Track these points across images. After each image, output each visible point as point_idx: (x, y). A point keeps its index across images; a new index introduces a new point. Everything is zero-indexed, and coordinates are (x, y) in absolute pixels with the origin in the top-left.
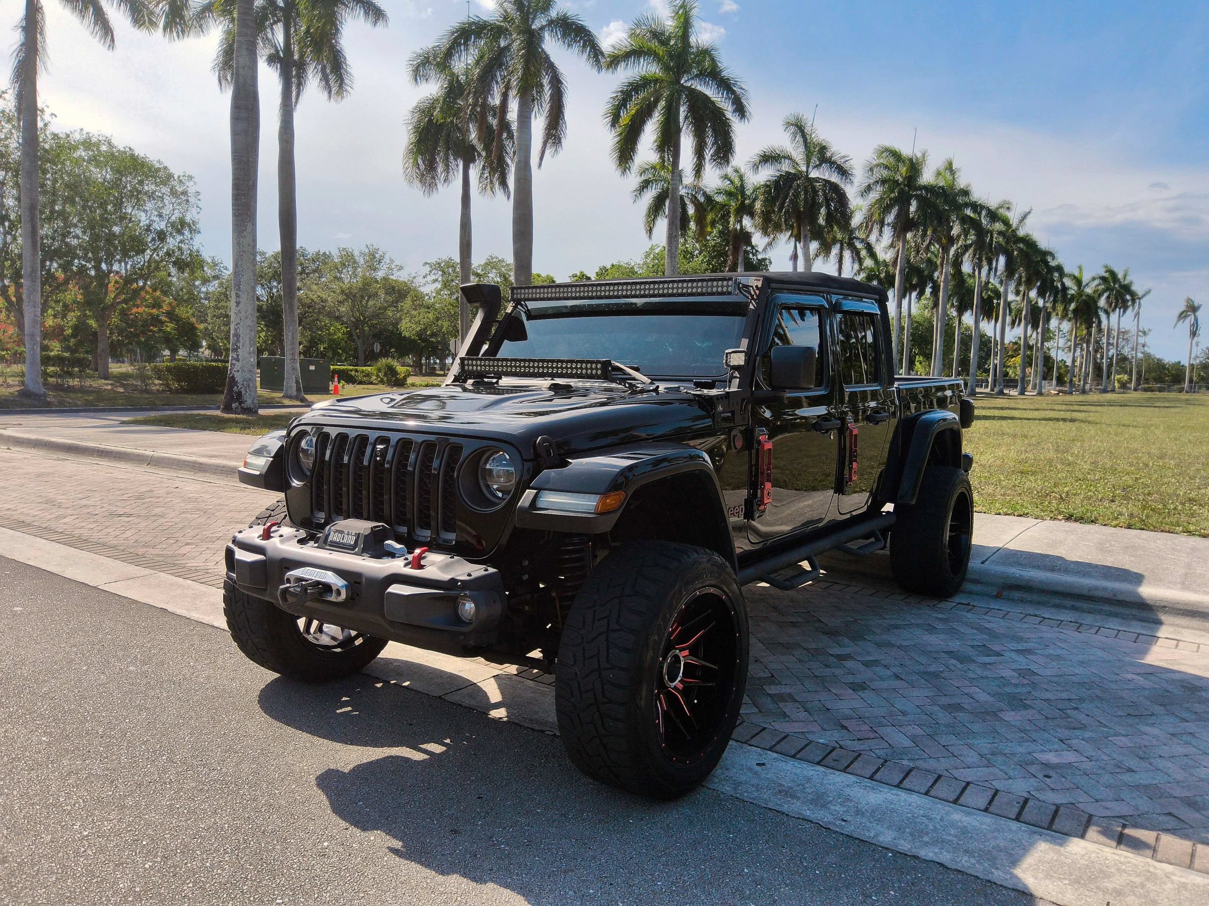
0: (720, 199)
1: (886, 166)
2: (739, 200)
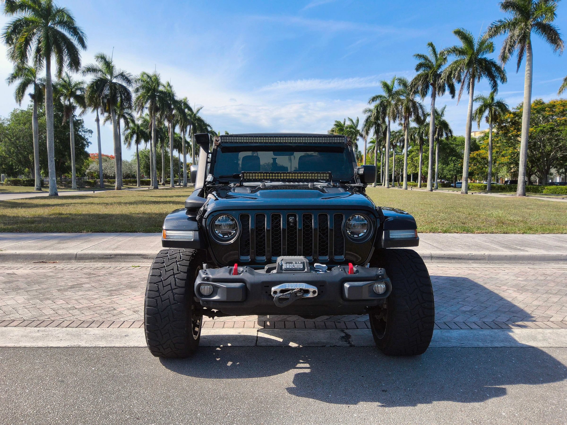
0: (58, 87)
1: (142, 80)
2: (69, 89)
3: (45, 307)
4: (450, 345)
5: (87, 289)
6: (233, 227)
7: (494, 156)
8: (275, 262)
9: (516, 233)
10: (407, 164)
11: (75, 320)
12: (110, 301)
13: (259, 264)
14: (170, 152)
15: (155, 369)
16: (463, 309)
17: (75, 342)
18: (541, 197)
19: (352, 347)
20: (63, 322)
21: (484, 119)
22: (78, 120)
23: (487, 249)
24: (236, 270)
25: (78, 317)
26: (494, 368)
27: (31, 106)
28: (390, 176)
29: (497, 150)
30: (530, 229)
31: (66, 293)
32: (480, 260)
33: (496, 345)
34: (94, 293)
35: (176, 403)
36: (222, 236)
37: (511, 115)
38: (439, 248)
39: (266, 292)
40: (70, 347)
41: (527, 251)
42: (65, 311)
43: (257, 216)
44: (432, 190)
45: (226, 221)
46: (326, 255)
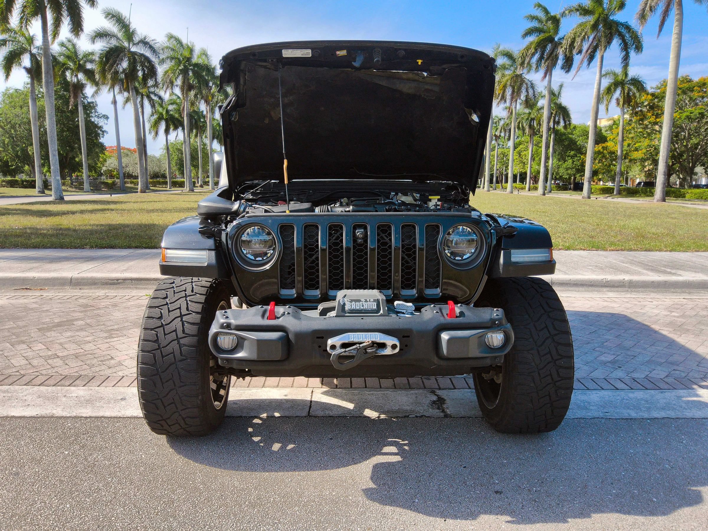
0: (61, 59)
1: (172, 49)
2: (76, 62)
3: (16, 355)
4: (589, 414)
5: (78, 328)
6: (271, 244)
7: (625, 150)
8: (334, 298)
9: (662, 251)
10: (513, 160)
11: (54, 374)
12: (107, 345)
13: (309, 301)
14: (209, 144)
15: (158, 453)
16: (603, 358)
17: (47, 409)
18: (683, 203)
19: (447, 417)
20: (36, 377)
21: (614, 102)
22: (89, 103)
23: (627, 272)
24: (272, 311)
25: (60, 369)
26: (658, 453)
27: (28, 84)
28: (492, 176)
29: (628, 142)
30: (680, 245)
31: (48, 334)
32: (617, 287)
33: (655, 414)
34: (87, 333)
35: (181, 513)
36: (253, 258)
37: (649, 96)
38: (562, 271)
39: (320, 347)
40: (39, 418)
41: (680, 275)
42: (42, 361)
43: (306, 227)
44: (544, 194)
45: (259, 234)
46: (413, 288)
